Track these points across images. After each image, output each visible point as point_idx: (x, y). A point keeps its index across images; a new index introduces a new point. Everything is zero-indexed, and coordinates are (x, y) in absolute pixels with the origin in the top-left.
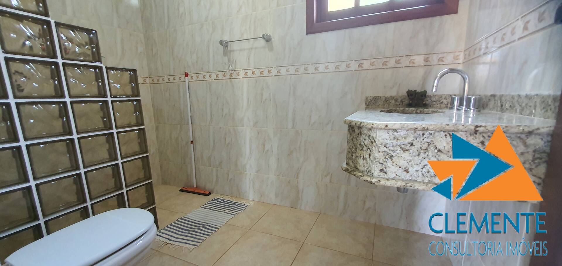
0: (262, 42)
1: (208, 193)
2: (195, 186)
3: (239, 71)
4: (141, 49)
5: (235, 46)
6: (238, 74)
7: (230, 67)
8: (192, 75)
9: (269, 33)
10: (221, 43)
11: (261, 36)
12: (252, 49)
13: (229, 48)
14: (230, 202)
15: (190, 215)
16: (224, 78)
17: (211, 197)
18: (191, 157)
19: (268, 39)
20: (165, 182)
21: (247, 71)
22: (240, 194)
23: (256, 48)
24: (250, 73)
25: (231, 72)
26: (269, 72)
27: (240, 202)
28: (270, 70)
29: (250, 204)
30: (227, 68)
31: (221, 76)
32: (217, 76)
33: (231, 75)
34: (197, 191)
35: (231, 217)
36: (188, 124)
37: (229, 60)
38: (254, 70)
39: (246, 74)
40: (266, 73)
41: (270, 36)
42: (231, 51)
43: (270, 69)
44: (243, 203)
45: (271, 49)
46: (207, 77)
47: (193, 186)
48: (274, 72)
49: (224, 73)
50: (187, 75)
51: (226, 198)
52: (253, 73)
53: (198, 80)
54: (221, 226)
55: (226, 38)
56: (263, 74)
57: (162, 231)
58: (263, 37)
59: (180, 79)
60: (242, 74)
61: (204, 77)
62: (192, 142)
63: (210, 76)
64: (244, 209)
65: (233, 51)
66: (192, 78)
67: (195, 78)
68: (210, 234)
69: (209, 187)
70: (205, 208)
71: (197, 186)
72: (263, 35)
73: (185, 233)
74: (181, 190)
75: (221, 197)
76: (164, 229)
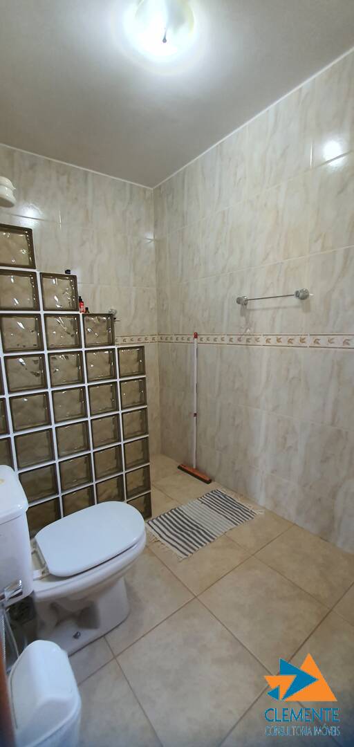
0: (295, 301)
1: (208, 479)
2: (194, 467)
3: (258, 336)
4: (152, 305)
5: (256, 305)
6: (257, 340)
7: (248, 330)
8: (202, 336)
9: (306, 287)
10: (239, 301)
11: (294, 293)
12: (279, 308)
13: (248, 307)
14: (233, 502)
15: (184, 508)
16: (239, 343)
17: (212, 486)
18: (193, 433)
19: (303, 296)
20: (164, 452)
21: (269, 337)
22: (247, 494)
23: (285, 308)
24: (273, 340)
25: (248, 337)
26: (302, 341)
27: (247, 505)
28: (303, 339)
29: (259, 513)
30: (243, 331)
31: (235, 339)
32: (231, 340)
33: (248, 340)
34: (196, 473)
35: (232, 527)
36: (193, 392)
37: (247, 321)
38: (279, 337)
39: (268, 341)
40: (297, 341)
41: (306, 291)
42: (250, 310)
43: (303, 337)
44: (251, 509)
45: (307, 309)
46: (219, 341)
47: (192, 466)
48: (309, 341)
49: (239, 336)
50: (196, 336)
51: (230, 494)
52: (278, 340)
53: (208, 342)
54: (218, 536)
55: (246, 294)
56: (292, 343)
57: (155, 521)
58: (297, 294)
59: (188, 339)
60: (263, 340)
61: (215, 340)
62: (195, 415)
63: (222, 339)
64: (250, 518)
65: (254, 310)
66: (201, 340)
67: (204, 340)
68: (204, 545)
69: (211, 471)
70: (203, 503)
71: (196, 466)
72: (297, 292)
73: (177, 532)
74: (179, 467)
75: (224, 491)
76: (157, 519)
